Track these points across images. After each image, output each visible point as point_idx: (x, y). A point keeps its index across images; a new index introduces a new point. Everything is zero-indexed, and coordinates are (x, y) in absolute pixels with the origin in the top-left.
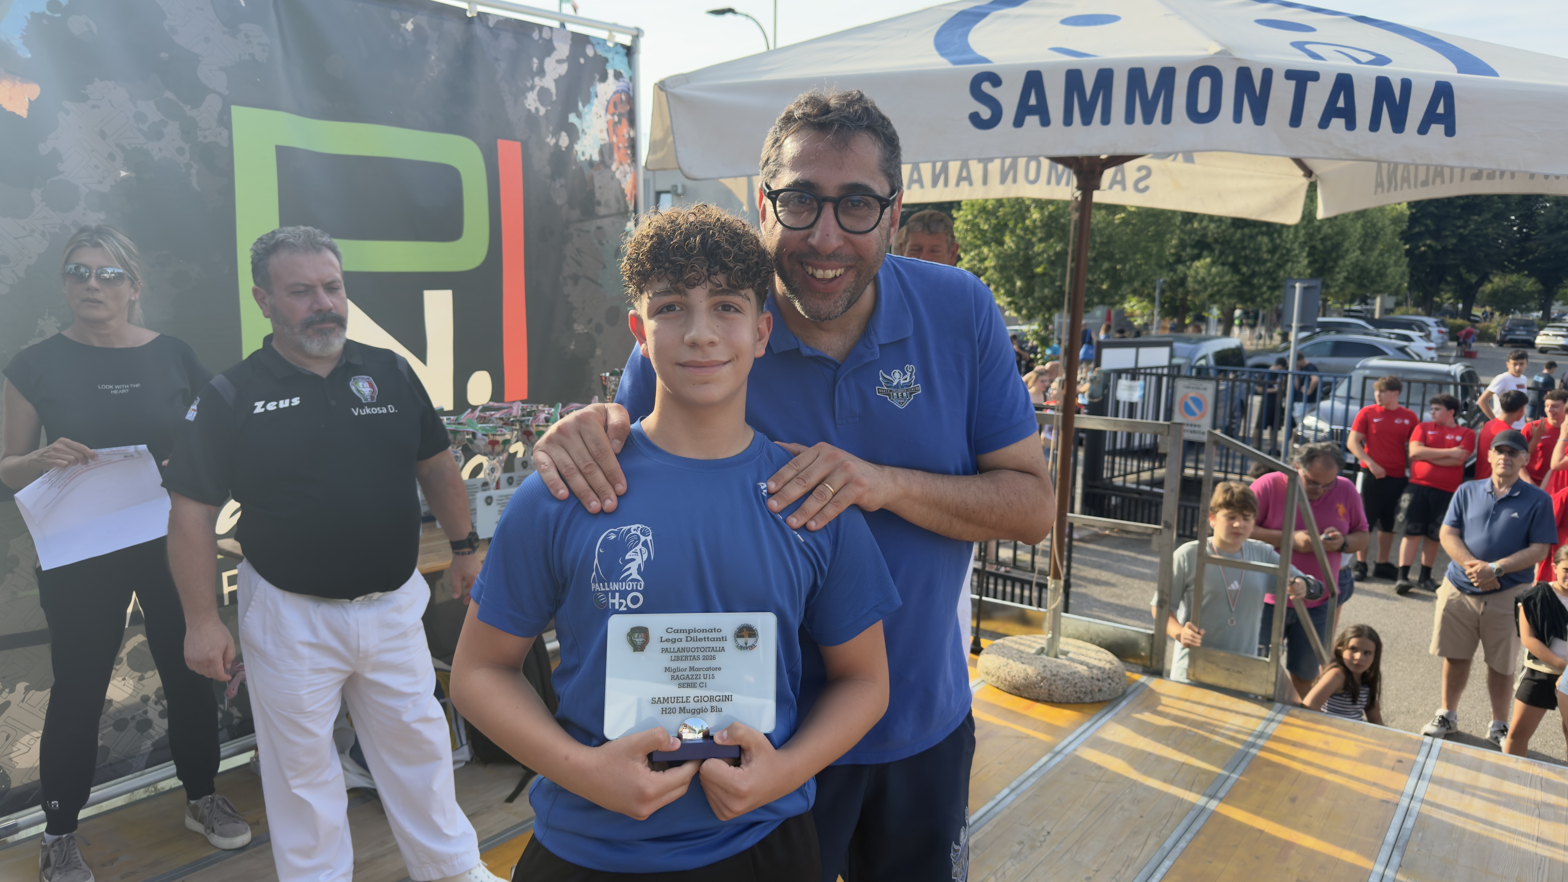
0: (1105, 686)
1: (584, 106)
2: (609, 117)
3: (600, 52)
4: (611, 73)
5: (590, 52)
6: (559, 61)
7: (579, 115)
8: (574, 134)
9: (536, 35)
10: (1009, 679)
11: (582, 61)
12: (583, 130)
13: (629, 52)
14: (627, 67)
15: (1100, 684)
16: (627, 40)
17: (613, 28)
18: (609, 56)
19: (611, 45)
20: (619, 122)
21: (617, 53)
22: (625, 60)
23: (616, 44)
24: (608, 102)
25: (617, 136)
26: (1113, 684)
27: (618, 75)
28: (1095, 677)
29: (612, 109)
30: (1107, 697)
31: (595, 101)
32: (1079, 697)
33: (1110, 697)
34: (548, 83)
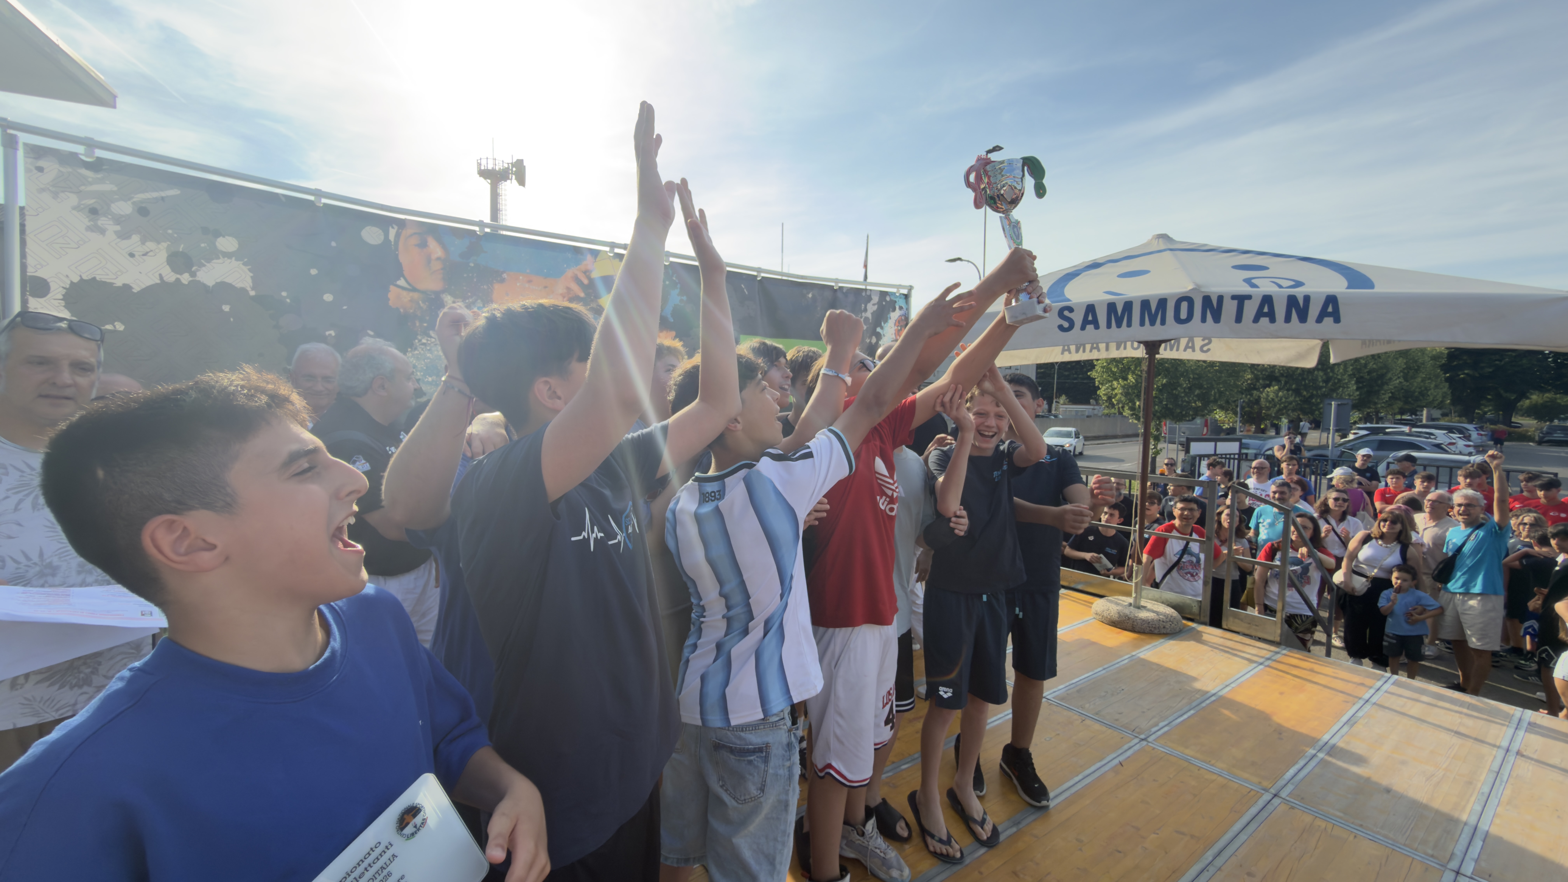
0: (1168, 626)
1: (884, 323)
2: (896, 328)
3: (893, 298)
4: (897, 307)
5: (888, 299)
6: (874, 305)
7: (882, 328)
8: (879, 336)
9: (864, 294)
10: (1109, 617)
11: (884, 303)
13: (907, 297)
14: (905, 304)
15: (1164, 624)
16: (905, 292)
17: (899, 287)
18: (897, 300)
19: (898, 294)
21: (901, 298)
22: (904, 301)
23: (900, 294)
24: (896, 321)
26: (1173, 625)
27: (901, 308)
28: (1161, 620)
29: (897, 324)
30: (1168, 631)
31: (890, 321)
32: (1151, 630)
33: (1170, 632)
34: (869, 314)
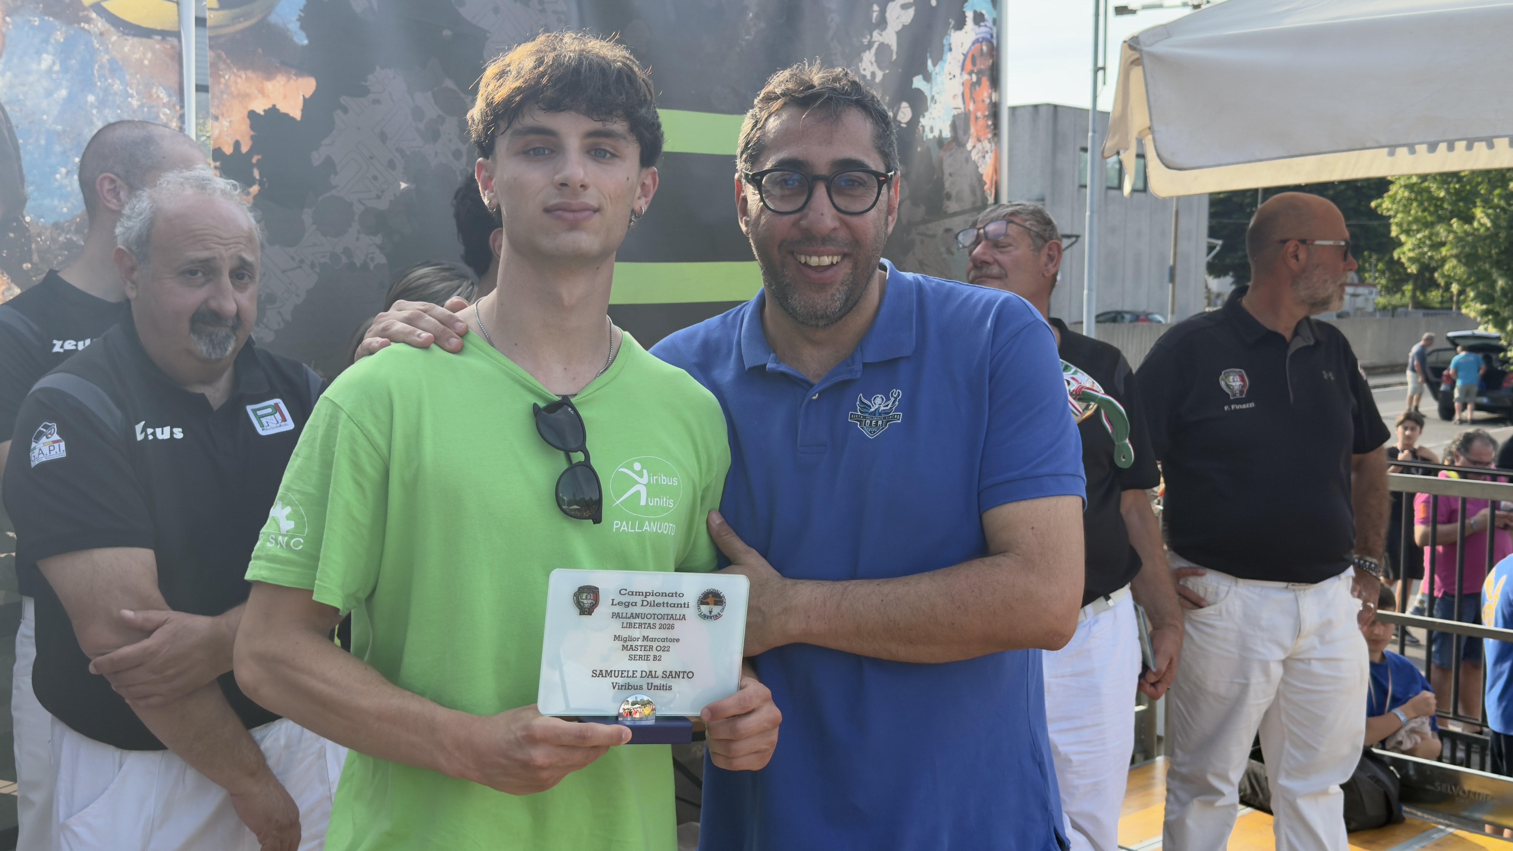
2: (966, 77)
7: (928, 78)
8: (918, 103)
11: (934, 2)
12: (933, 97)
20: (978, 82)
24: (965, 55)
25: (974, 102)
27: (979, 18)
29: (969, 66)
31: (948, 56)
34: (889, 37)
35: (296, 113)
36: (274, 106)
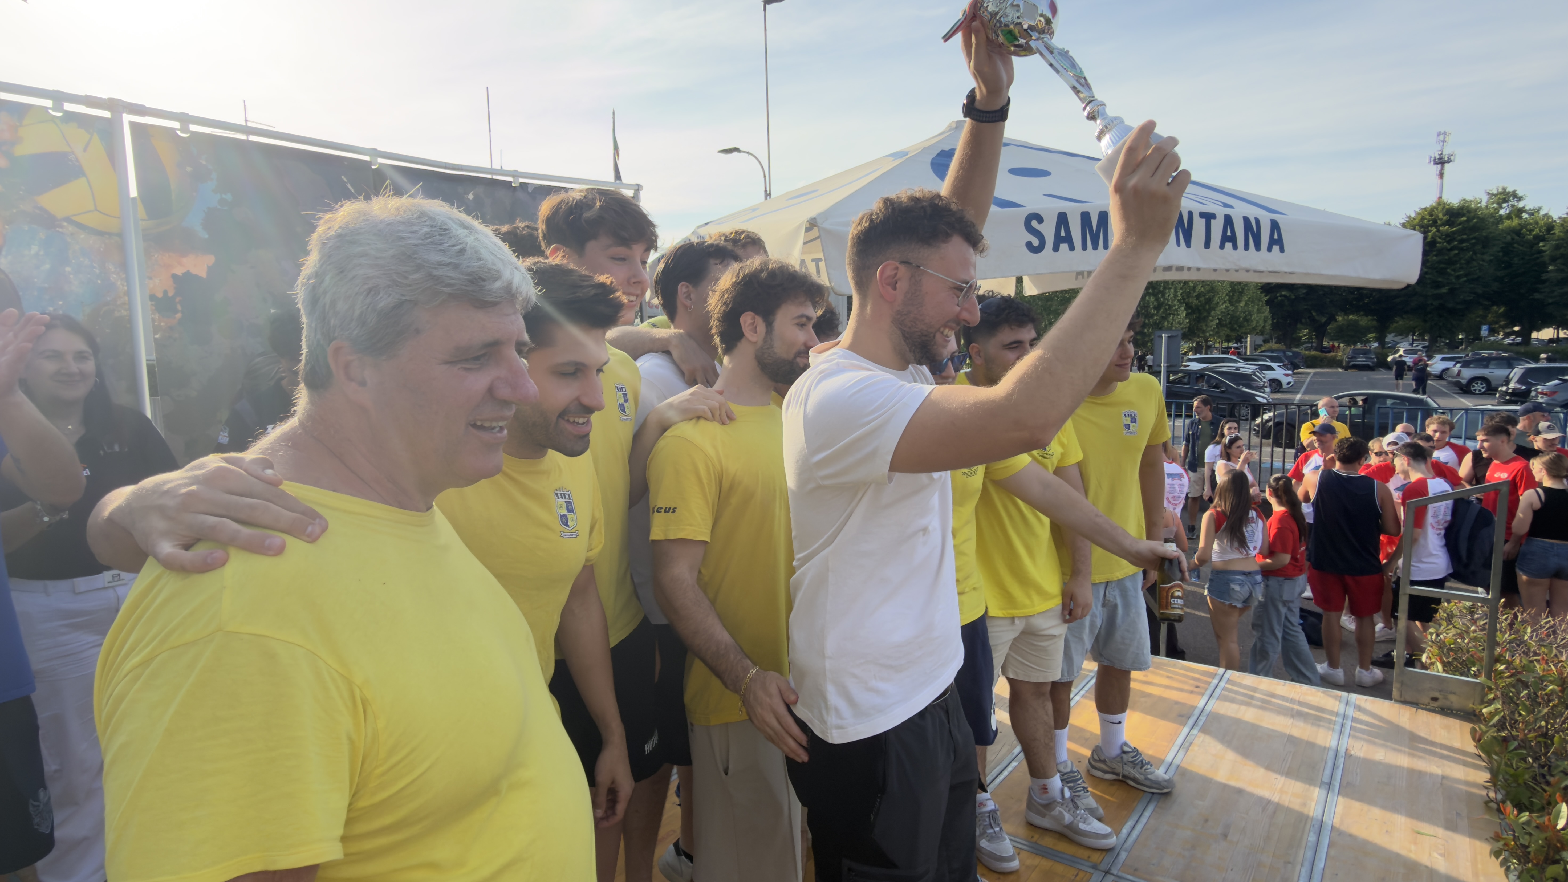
35: (204, 274)
36: (188, 271)
